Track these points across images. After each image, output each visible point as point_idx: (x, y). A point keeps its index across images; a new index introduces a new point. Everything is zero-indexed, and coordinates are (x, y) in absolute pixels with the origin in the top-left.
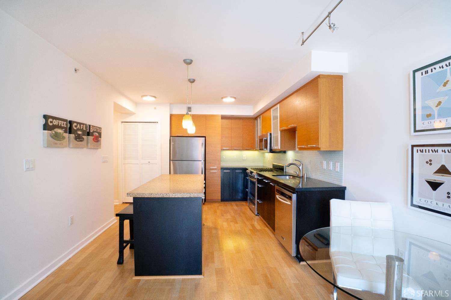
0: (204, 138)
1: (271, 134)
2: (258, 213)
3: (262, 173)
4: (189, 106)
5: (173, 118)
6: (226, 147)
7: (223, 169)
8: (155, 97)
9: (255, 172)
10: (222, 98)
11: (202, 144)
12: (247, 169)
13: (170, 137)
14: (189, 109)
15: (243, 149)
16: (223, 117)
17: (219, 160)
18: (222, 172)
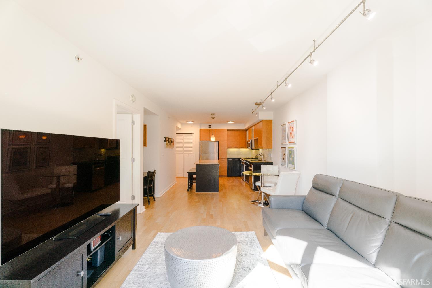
0: (218, 142)
1: (251, 140)
2: (245, 180)
3: (247, 160)
4: (210, 124)
5: (201, 131)
6: (230, 146)
7: (228, 158)
8: (193, 122)
9: (244, 159)
10: (227, 122)
11: (217, 145)
12: (241, 158)
13: (200, 141)
14: (210, 126)
15: (240, 148)
16: (228, 130)
17: (226, 153)
18: (227, 160)
